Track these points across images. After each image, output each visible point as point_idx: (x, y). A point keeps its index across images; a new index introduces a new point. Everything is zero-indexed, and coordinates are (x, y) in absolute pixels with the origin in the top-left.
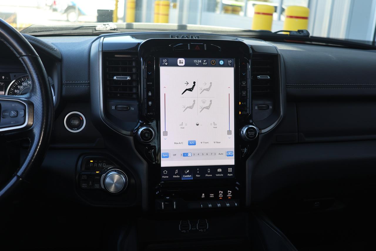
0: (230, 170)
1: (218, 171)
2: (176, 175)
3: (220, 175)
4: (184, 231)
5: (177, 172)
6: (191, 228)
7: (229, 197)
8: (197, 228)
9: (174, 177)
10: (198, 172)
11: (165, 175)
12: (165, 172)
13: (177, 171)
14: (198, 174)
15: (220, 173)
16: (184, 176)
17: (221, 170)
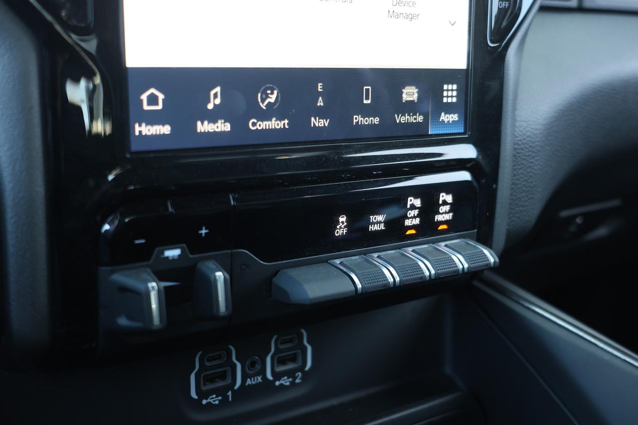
0: (450, 93)
1: (404, 96)
2: (212, 117)
3: (412, 119)
4: (214, 400)
5: (215, 99)
6: (244, 377)
7: (442, 223)
8: (269, 376)
9: (204, 127)
10: (320, 103)
11: (153, 118)
12: (153, 100)
13: (215, 96)
14: (321, 113)
15: (410, 107)
16: (254, 124)
17: (416, 96)
